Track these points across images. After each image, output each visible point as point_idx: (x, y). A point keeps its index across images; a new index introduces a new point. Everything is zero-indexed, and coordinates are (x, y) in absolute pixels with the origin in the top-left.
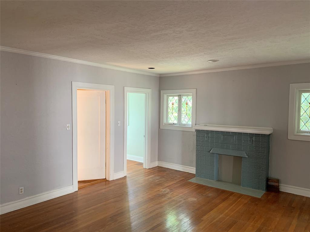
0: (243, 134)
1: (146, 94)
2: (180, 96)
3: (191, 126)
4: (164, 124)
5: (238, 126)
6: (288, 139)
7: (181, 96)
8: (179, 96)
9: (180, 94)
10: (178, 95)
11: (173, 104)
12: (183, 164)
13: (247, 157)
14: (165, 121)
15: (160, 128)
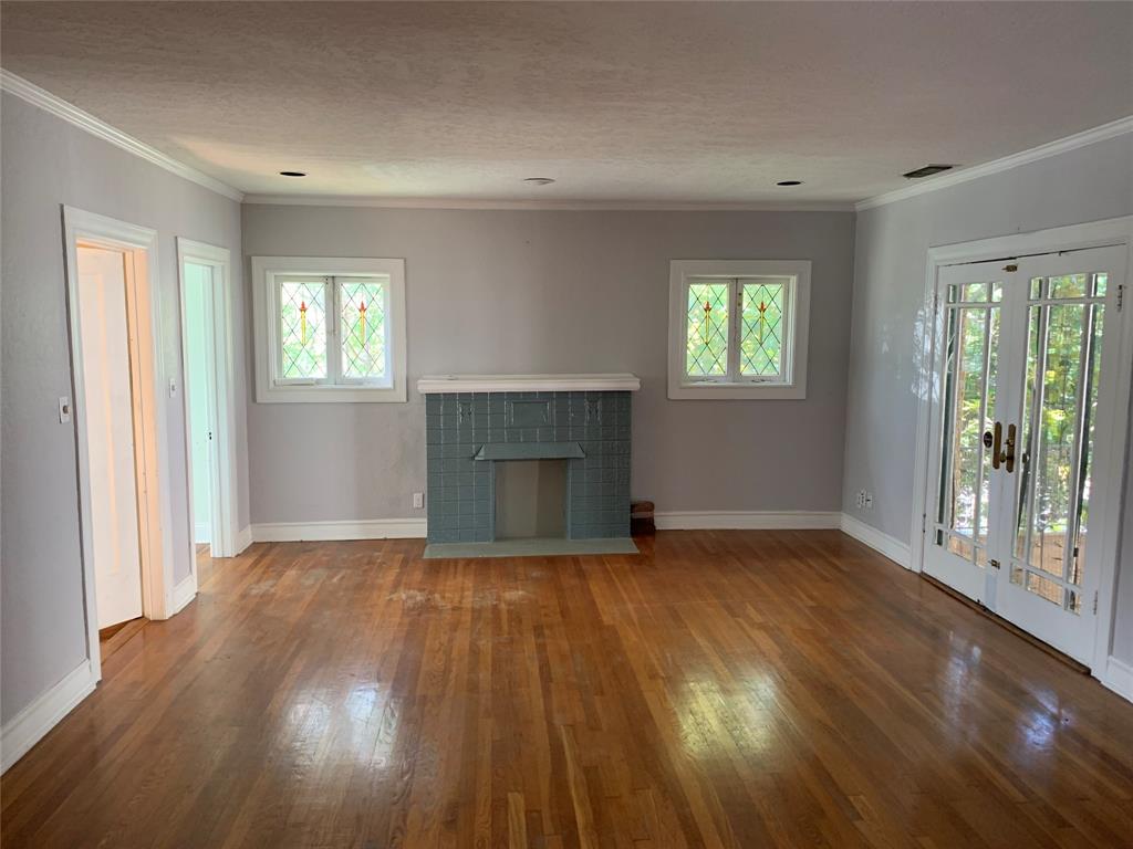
0: (570, 396)
1: (212, 267)
2: (332, 283)
3: (390, 385)
4: (272, 385)
5: (547, 376)
6: (669, 400)
7: (337, 280)
8: (330, 280)
9: (334, 274)
10: (327, 278)
11: (303, 309)
12: (364, 513)
13: (584, 456)
14: (275, 375)
15: (254, 400)
